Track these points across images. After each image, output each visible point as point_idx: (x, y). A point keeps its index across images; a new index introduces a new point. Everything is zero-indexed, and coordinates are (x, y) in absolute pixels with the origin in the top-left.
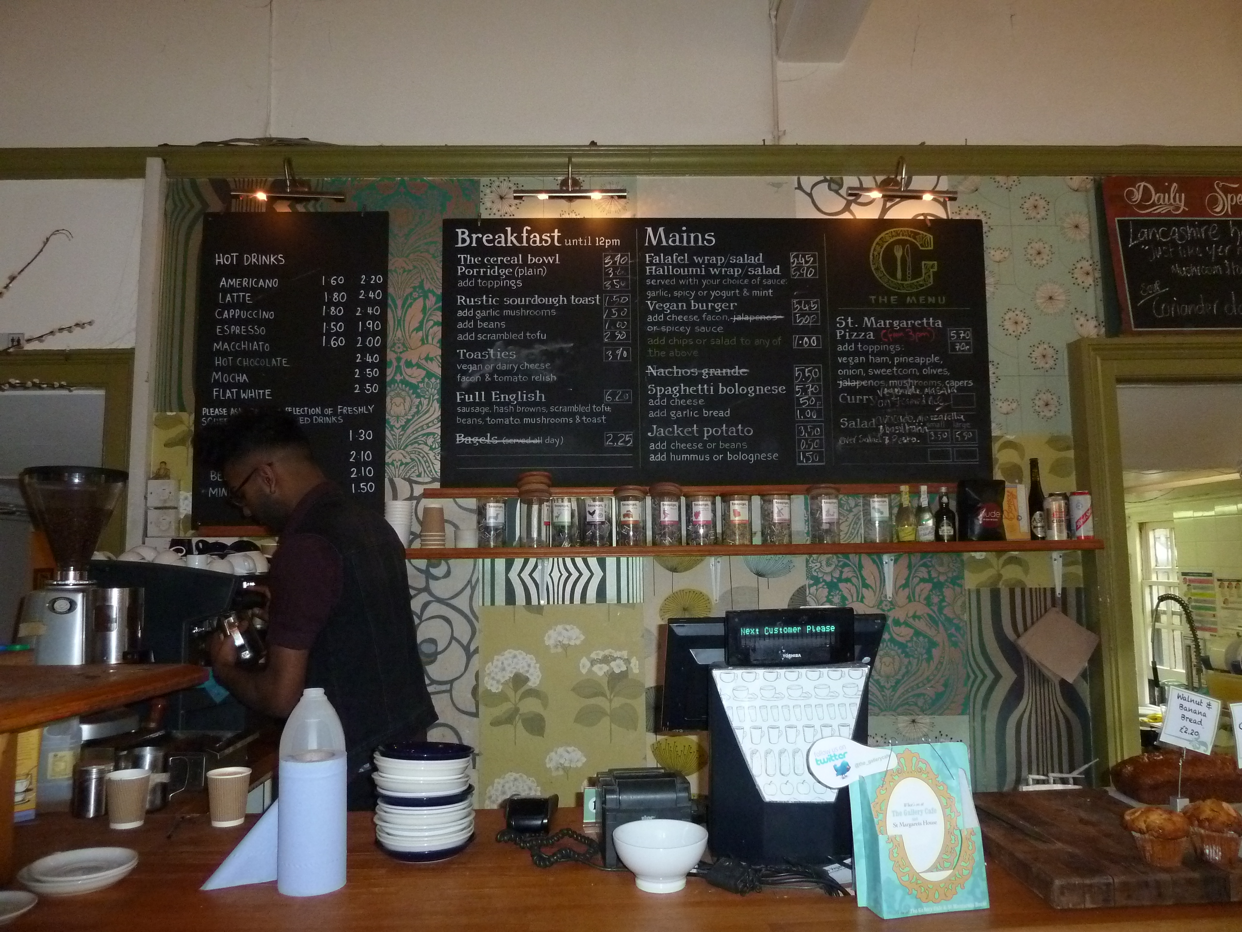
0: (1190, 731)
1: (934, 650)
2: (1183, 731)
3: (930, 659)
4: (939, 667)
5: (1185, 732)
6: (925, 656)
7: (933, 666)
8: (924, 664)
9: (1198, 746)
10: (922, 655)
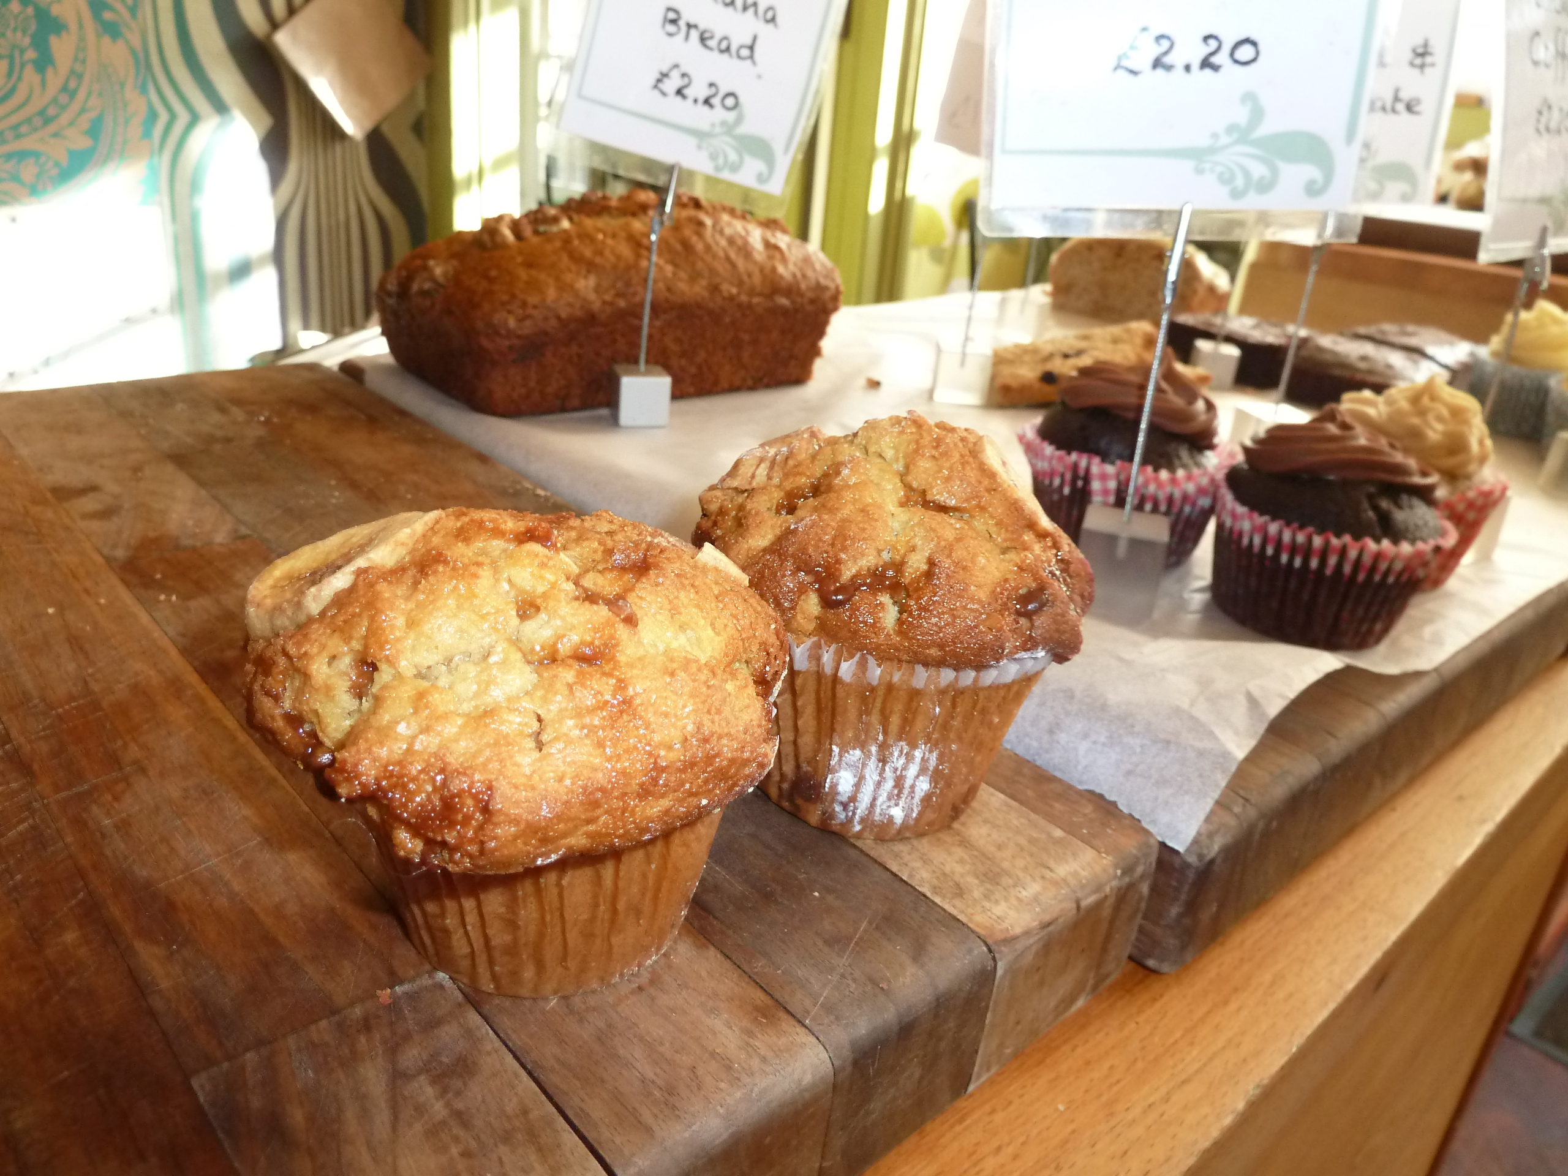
0: (698, 90)
1: (54, 41)
2: (672, 84)
3: (44, 62)
4: (72, 84)
5: (679, 92)
6: (31, 54)
7: (54, 81)
8: (30, 73)
9: (733, 156)
10: (22, 51)
